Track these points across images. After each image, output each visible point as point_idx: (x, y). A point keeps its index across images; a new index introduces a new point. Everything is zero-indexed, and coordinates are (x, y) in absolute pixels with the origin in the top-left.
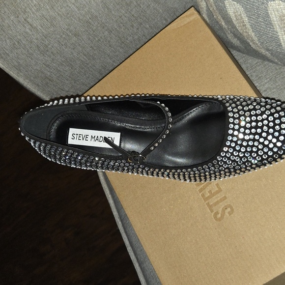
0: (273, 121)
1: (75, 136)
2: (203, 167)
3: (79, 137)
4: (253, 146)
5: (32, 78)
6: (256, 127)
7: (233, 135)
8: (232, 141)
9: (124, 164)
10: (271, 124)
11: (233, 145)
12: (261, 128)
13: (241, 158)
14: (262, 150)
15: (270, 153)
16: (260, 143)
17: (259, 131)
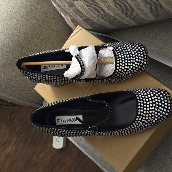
0: (160, 99)
1: (59, 120)
2: (131, 126)
3: (61, 120)
4: (152, 113)
5: (5, 90)
6: (152, 103)
7: (141, 109)
8: (141, 112)
9: (87, 131)
10: (160, 101)
11: (142, 114)
12: (155, 103)
13: (147, 120)
14: (157, 114)
15: (161, 116)
16: (155, 111)
17: (154, 105)
